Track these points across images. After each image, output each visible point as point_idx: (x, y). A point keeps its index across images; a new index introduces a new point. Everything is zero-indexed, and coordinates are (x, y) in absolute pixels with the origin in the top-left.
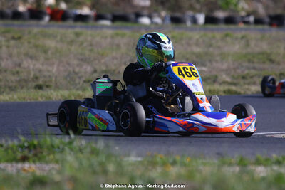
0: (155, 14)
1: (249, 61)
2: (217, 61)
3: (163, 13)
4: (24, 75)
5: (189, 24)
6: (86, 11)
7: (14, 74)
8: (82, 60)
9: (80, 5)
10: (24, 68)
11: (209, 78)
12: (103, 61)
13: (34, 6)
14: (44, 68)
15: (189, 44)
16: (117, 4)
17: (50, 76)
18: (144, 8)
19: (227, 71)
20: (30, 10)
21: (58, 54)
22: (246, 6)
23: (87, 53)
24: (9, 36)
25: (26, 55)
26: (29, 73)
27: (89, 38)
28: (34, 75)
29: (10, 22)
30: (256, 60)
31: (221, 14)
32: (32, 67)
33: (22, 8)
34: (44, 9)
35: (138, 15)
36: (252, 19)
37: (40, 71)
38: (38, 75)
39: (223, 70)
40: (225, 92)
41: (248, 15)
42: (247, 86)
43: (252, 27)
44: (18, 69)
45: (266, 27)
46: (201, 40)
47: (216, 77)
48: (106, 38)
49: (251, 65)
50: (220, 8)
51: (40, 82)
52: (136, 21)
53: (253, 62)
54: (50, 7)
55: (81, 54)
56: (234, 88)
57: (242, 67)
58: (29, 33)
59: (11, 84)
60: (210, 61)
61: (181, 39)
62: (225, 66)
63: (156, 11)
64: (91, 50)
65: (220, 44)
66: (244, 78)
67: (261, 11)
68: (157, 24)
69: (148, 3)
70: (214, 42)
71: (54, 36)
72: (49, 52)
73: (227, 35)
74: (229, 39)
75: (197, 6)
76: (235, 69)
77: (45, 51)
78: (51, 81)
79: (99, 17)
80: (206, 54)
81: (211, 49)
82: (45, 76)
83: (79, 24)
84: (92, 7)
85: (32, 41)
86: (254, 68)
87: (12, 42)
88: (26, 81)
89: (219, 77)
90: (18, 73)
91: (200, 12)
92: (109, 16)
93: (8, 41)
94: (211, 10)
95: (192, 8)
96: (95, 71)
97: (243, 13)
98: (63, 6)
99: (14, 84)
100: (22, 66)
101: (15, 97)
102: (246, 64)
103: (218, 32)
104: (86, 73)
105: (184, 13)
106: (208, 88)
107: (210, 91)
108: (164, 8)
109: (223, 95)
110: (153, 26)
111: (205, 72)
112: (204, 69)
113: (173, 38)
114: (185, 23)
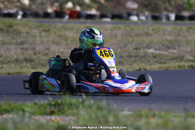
0: (141, 14)
2: (183, 46)
3: (147, 13)
5: (164, 20)
6: (93, 12)
7: (44, 55)
9: (90, 8)
10: (52, 51)
11: (178, 58)
13: (59, 9)
14: (65, 50)
15: (164, 34)
18: (133, 9)
19: (191, 53)
20: (55, 12)
21: (74, 42)
24: (42, 29)
25: (53, 42)
26: (55, 54)
31: (186, 14)
32: (56, 50)
33: (50, 10)
34: (65, 11)
35: (129, 14)
37: (62, 53)
39: (187, 52)
40: (189, 67)
44: (47, 52)
46: (172, 32)
47: (183, 57)
48: (107, 30)
50: (186, 9)
52: (128, 19)
58: (55, 27)
59: (43, 62)
60: (179, 46)
61: (159, 31)
62: (189, 49)
63: (142, 12)
65: (185, 34)
68: (142, 20)
69: (136, 6)
70: (181, 32)
71: (72, 29)
72: (69, 40)
73: (190, 28)
74: (191, 31)
75: (170, 8)
77: (66, 40)
79: (103, 16)
80: (176, 41)
81: (180, 38)
83: (89, 21)
84: (98, 9)
85: (57, 32)
87: (43, 34)
89: (185, 57)
90: (47, 54)
91: (172, 12)
92: (110, 15)
93: (40, 32)
94: (180, 11)
95: (166, 9)
98: (78, 9)
99: (45, 62)
100: (50, 49)
103: (184, 26)
105: (160, 13)
106: (177, 64)
107: (179, 66)
108: (147, 10)
109: (188, 69)
110: (139, 22)
111: (175, 53)
112: (174, 51)
113: (153, 30)
114: (162, 19)
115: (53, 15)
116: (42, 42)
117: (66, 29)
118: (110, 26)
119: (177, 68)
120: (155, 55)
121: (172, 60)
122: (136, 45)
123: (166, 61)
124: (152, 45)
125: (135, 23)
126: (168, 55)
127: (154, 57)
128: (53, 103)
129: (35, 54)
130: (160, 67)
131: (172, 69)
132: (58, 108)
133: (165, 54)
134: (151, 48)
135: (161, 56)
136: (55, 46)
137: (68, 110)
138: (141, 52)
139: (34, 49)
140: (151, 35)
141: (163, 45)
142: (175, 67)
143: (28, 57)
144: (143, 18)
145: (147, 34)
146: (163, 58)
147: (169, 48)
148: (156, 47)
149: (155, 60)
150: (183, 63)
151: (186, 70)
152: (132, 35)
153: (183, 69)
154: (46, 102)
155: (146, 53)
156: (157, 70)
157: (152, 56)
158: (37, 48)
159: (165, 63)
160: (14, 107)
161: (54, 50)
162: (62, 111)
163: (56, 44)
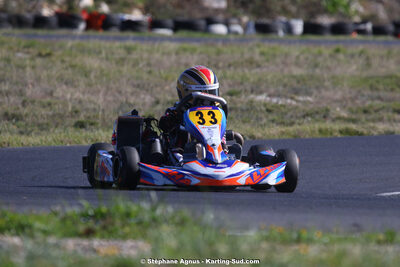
0: (234, 21)
1: (372, 88)
2: (327, 89)
3: (245, 19)
4: (58, 108)
5: (281, 33)
6: (136, 15)
7: (44, 107)
8: (138, 86)
9: (129, 7)
10: (58, 98)
11: (317, 113)
12: (167, 88)
13: (65, 9)
14: (85, 97)
15: (285, 63)
16: (179, 6)
17: (95, 110)
18: (217, 11)
19: (342, 102)
20: (58, 14)
21: (104, 79)
22: (361, 9)
23: (145, 76)
24: (33, 51)
25: (61, 79)
26: (65, 104)
27: (145, 55)
28: (73, 107)
29: (31, 31)
30: (381, 87)
31: (325, 20)
32: (69, 96)
33: (46, 12)
34: (78, 13)
35: (210, 21)
36: (369, 26)
37: (80, 102)
38: (78, 107)
39: (336, 101)
40: (341, 132)
41: (364, 21)
42: (372, 124)
43: (371, 38)
44: (48, 99)
45: (390, 38)
46: (302, 58)
47: (327, 110)
48: (169, 54)
49: (375, 94)
50: (325, 11)
51: (82, 118)
52: (207, 30)
53: (377, 89)
54: (86, 9)
55: (137, 78)
56: (353, 127)
57: (363, 96)
58: (61, 47)
59: (41, 121)
60: (317, 88)
61: (274, 56)
62: (339, 95)
63: (235, 16)
64: (150, 72)
65: (329, 63)
66: (365, 112)
67: (383, 15)
68: (236, 33)
69: (223, 5)
70: (320, 59)
71: (97, 52)
72: (92, 76)
73: (338, 51)
74: (341, 56)
75: (293, 9)
76: (353, 100)
77: (86, 75)
78: (96, 117)
79: (155, 24)
80: (312, 77)
81: (318, 71)
82: (87, 110)
83: (131, 34)
84: (145, 11)
85: (67, 59)
86: (379, 98)
87: (39, 61)
88: (61, 117)
89: (332, 111)
90: (49, 104)
91: (296, 17)
92: (170, 22)
93: (32, 59)
94: (313, 15)
95: (285, 11)
96: (157, 102)
97: (357, 19)
98: (105, 8)
99: (46, 121)
100: (55, 95)
101: (50, 139)
102: (367, 92)
103: (325, 45)
104: (144, 104)
105: (273, 18)
106: (317, 126)
107: (320, 131)
108: (246, 12)
109: (339, 136)
110: (232, 37)
111: (311, 103)
112: (309, 99)
113: (262, 54)
114: (276, 32)
115: (55, 21)
116: (38, 80)
117: (83, 51)
118: (172, 46)
119: (317, 135)
120: (269, 108)
121: (304, 117)
122: (230, 86)
123: (293, 120)
124: (263, 88)
125: (224, 40)
126: (297, 107)
127: (269, 111)
128: (91, 212)
129: (24, 104)
130: (283, 133)
131: (307, 136)
132: (102, 223)
133: (290, 105)
134: (261, 93)
135: (283, 109)
136: (64, 87)
137: (123, 226)
138: (242, 100)
139: (21, 93)
140: (259, 66)
141: (285, 86)
142: (313, 132)
143: (11, 111)
144: (238, 28)
145: (251, 63)
146: (286, 114)
147: (297, 92)
148: (272, 90)
149: (271, 117)
150: (328, 125)
151: (336, 139)
152: (221, 65)
153: (329, 136)
154: (76, 210)
155: (252, 102)
156: (277, 137)
157: (264, 109)
158: (29, 92)
159: (292, 124)
160: (11, 221)
161: (63, 96)
162: (110, 228)
163: (66, 84)
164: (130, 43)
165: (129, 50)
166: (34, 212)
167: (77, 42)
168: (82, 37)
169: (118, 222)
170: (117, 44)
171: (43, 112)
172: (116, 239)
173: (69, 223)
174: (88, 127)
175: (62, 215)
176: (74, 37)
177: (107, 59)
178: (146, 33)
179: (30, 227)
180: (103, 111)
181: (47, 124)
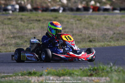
115: (82, 9)
116: (77, 28)
117: (91, 18)
118: (119, 16)
128: (92, 69)
132: (95, 72)
136: (85, 30)
137: (102, 73)
139: (72, 32)
154: (87, 68)
158: (74, 31)
160: (67, 72)
161: (85, 33)
162: (98, 73)
163: (86, 28)
164: (106, 15)
165: (106, 17)
166: (75, 69)
167: (89, 15)
168: (91, 14)
169: (100, 72)
170: (102, 16)
171: (79, 38)
172: (99, 77)
173: (85, 72)
174: (93, 42)
175: (83, 69)
176: (88, 14)
177: (99, 20)
178: (111, 12)
179: (73, 74)
180: (97, 37)
181: (80, 41)
